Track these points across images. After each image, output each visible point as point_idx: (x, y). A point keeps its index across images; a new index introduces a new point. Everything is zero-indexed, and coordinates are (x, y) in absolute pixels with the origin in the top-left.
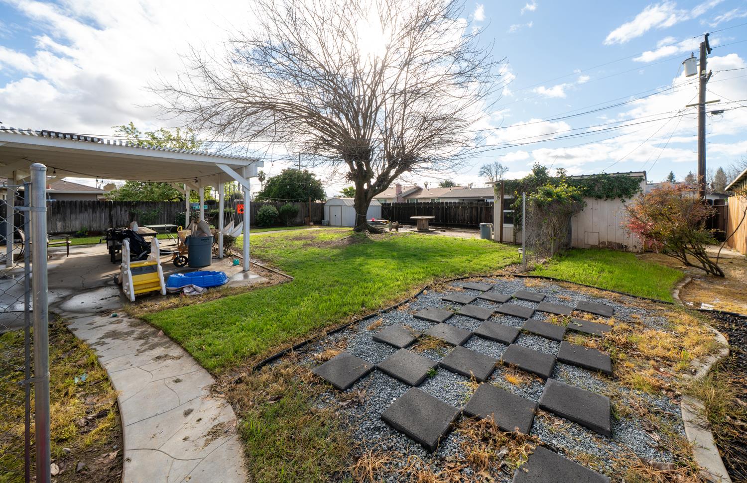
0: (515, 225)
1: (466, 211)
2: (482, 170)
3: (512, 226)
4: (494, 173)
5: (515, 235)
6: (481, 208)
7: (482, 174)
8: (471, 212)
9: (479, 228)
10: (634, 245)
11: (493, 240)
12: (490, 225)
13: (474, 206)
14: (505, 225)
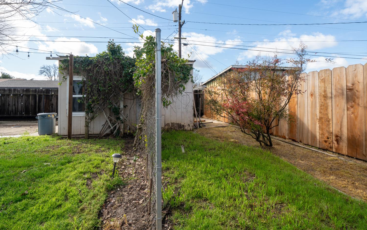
0: (87, 113)
1: (20, 100)
2: (43, 69)
3: (83, 114)
4: (52, 73)
5: (87, 126)
6: (40, 96)
7: (42, 73)
8: (27, 101)
9: (37, 120)
10: (188, 124)
11: (57, 135)
12: (52, 115)
13: (31, 93)
14: (74, 114)
